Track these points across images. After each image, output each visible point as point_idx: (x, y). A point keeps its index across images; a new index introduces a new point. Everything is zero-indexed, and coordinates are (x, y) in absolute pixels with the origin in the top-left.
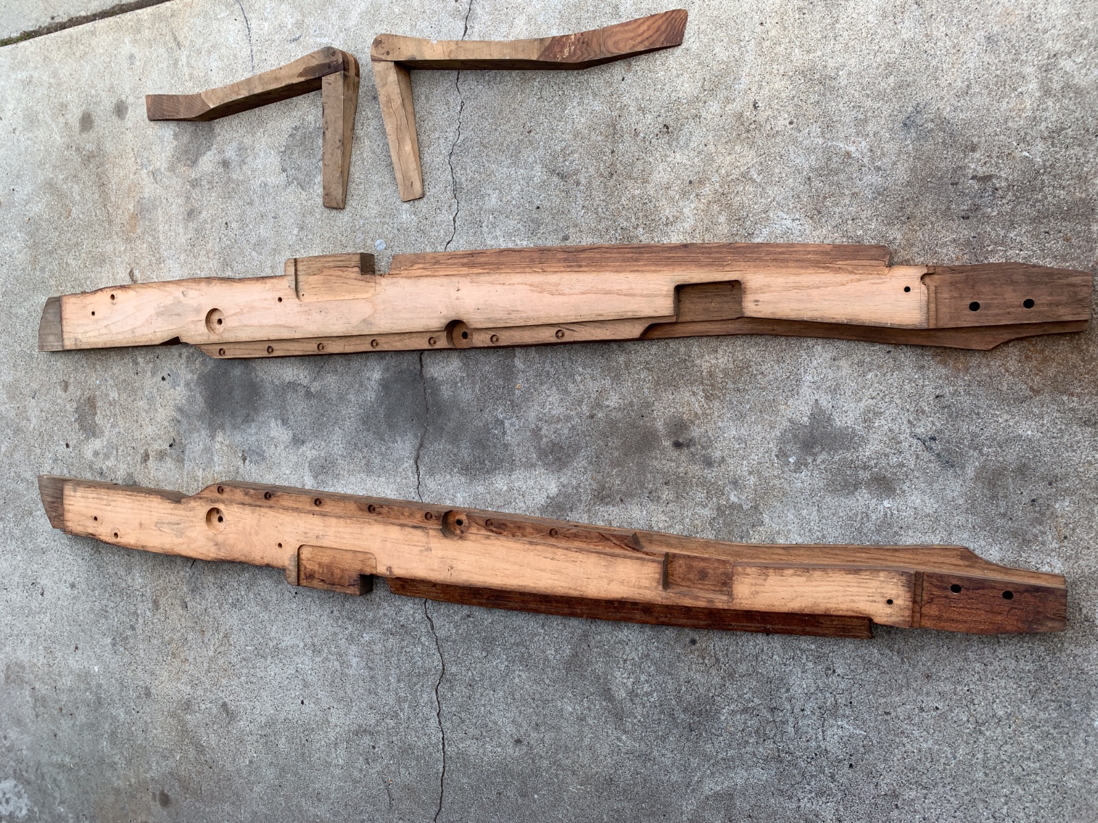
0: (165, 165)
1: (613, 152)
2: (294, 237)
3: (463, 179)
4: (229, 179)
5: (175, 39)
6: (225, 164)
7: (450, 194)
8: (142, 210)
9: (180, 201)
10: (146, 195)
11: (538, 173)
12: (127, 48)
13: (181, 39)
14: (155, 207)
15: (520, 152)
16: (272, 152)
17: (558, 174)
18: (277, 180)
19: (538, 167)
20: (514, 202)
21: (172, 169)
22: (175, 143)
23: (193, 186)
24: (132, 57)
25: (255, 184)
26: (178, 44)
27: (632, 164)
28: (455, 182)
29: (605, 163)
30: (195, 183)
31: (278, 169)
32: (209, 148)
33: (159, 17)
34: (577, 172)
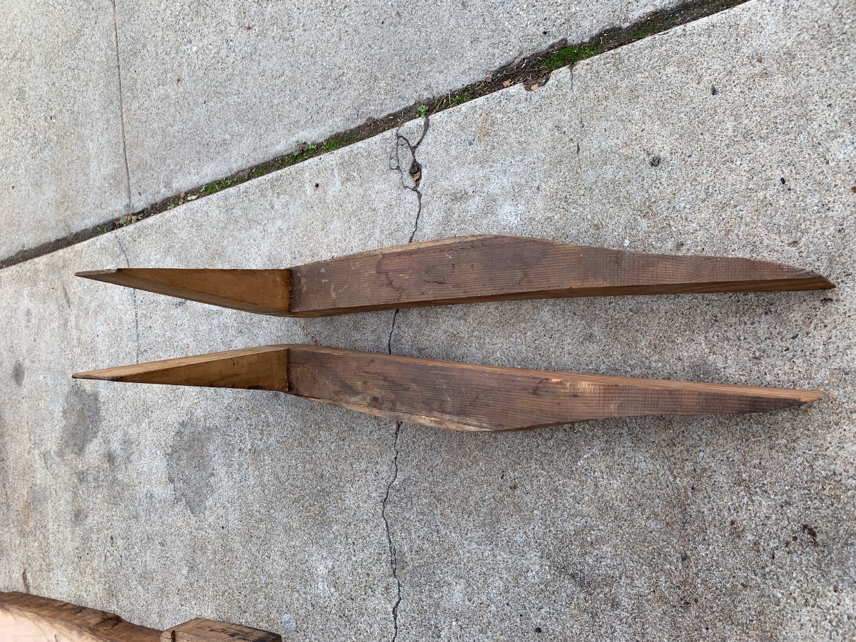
0: (54, 448)
1: (685, 558)
2: (183, 580)
3: (406, 548)
4: (115, 479)
5: (66, 294)
6: (110, 458)
7: (386, 568)
8: (34, 499)
9: (68, 496)
10: (38, 482)
11: (535, 566)
12: (25, 303)
13: (70, 295)
14: (46, 499)
15: (498, 521)
16: (158, 452)
17: (573, 576)
18: (163, 491)
19: (533, 555)
20: (493, 608)
21: (61, 454)
22: (64, 422)
23: (81, 481)
24: (28, 313)
25: (141, 491)
26: (68, 301)
27: (733, 592)
28: (393, 551)
29: (669, 574)
30: (82, 477)
31: (164, 478)
32: (95, 435)
33: (53, 268)
34: (609, 581)
